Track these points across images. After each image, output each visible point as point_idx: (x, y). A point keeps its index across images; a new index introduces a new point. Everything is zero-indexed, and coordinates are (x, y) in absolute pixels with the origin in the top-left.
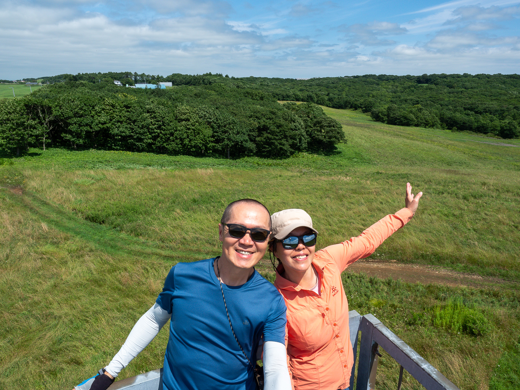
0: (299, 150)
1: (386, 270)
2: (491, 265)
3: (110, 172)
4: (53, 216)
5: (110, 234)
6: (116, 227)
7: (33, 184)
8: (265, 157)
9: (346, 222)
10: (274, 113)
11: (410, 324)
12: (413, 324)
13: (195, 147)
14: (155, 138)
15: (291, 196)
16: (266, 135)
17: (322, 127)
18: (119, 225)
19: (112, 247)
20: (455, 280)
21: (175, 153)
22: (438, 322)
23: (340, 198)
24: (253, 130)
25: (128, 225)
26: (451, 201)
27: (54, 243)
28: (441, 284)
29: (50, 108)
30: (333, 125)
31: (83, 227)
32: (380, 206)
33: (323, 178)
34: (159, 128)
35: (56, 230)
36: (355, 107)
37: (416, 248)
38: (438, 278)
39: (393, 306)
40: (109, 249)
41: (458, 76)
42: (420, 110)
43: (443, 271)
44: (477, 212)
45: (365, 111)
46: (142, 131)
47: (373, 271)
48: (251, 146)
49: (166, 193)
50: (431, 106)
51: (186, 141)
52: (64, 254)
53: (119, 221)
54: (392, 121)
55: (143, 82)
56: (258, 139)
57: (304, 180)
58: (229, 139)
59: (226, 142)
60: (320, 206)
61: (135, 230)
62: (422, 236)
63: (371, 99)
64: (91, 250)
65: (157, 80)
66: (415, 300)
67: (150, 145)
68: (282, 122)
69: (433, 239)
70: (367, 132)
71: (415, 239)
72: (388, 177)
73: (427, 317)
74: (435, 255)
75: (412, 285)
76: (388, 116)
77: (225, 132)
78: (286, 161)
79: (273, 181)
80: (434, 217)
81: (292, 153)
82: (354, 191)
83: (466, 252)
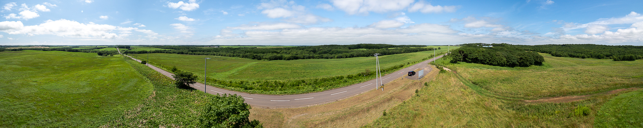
0: (532, 64)
1: (559, 100)
2: (586, 92)
3: (478, 70)
4: (464, 81)
5: (479, 89)
6: (481, 87)
7: (459, 71)
8: (522, 67)
9: (546, 85)
10: (524, 54)
11: (568, 118)
12: (569, 117)
13: (501, 63)
14: (490, 61)
15: (529, 78)
16: (522, 60)
17: (538, 58)
18: (482, 86)
19: (480, 93)
20: (578, 99)
21: (495, 65)
22: (576, 114)
23: (544, 78)
24: (518, 59)
25: (484, 86)
26: (574, 75)
27: (464, 89)
28: (575, 101)
29: (464, 51)
30: (541, 57)
31: (472, 85)
32: (556, 79)
33: (539, 72)
34: (491, 58)
35: (465, 85)
36: (547, 52)
37: (567, 91)
38: (574, 99)
39: (563, 112)
40: (479, 93)
41: (571, 45)
42: (563, 53)
43: (575, 97)
44: (580, 77)
45: (549, 54)
46: (486, 58)
47: (555, 101)
48: (517, 63)
49: (495, 77)
50: (566, 52)
51: (498, 62)
52: (467, 93)
53: (482, 85)
54: (557, 56)
55: (485, 45)
56: (519, 61)
57: (533, 73)
58: (511, 61)
59: (510, 62)
60: (538, 81)
61: (487, 88)
62: (568, 87)
63: (551, 51)
64: (475, 93)
65: (489, 45)
66: (569, 108)
67: (488, 62)
68: (527, 56)
69: (571, 87)
70: (550, 59)
71: (566, 88)
72: (557, 71)
73: (573, 113)
74: (572, 92)
75: (567, 103)
76: (556, 54)
77: (510, 59)
78: (528, 68)
79: (524, 74)
80: (570, 81)
81: (530, 65)
82: (548, 76)
83: (580, 89)
